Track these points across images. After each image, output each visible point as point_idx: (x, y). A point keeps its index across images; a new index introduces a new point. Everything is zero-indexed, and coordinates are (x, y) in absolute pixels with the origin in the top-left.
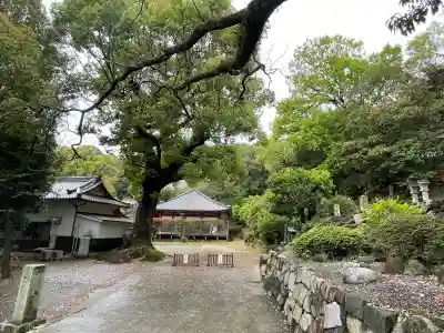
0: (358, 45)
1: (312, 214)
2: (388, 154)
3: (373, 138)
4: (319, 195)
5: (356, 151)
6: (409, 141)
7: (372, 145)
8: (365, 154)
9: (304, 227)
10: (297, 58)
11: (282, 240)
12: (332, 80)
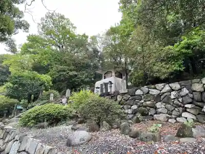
0: (75, 28)
1: (35, 99)
2: (76, 76)
3: (72, 67)
4: (43, 88)
5: (64, 71)
6: (84, 72)
7: (71, 70)
8: (68, 73)
9: (30, 105)
10: (47, 17)
11: (11, 114)
12: (61, 36)
